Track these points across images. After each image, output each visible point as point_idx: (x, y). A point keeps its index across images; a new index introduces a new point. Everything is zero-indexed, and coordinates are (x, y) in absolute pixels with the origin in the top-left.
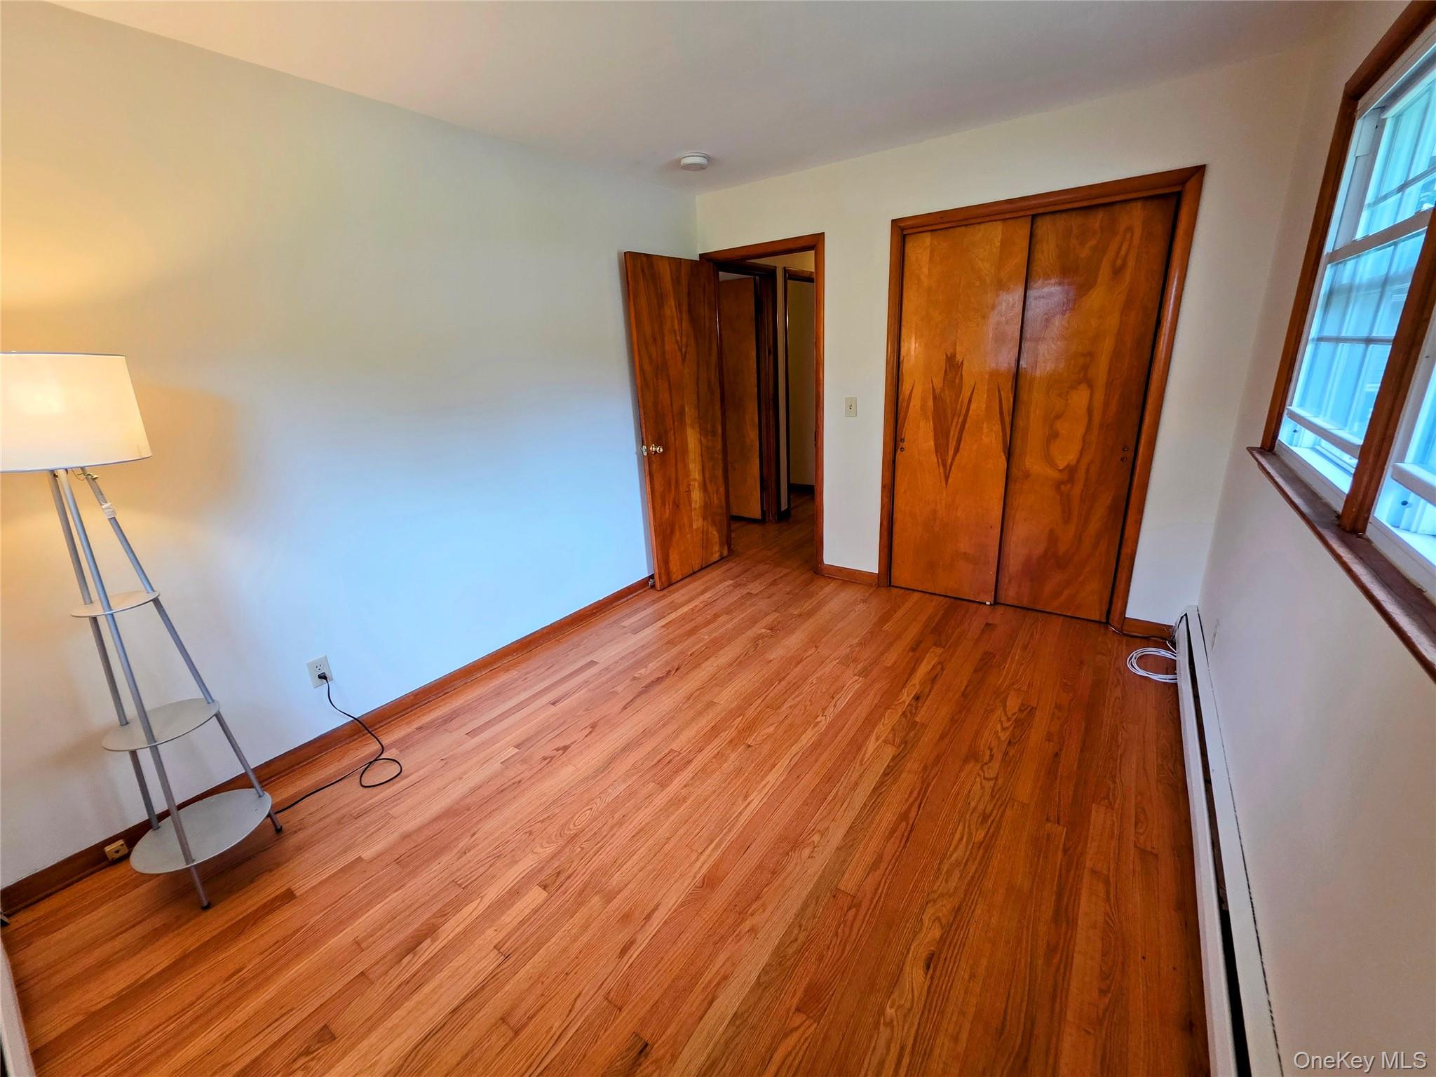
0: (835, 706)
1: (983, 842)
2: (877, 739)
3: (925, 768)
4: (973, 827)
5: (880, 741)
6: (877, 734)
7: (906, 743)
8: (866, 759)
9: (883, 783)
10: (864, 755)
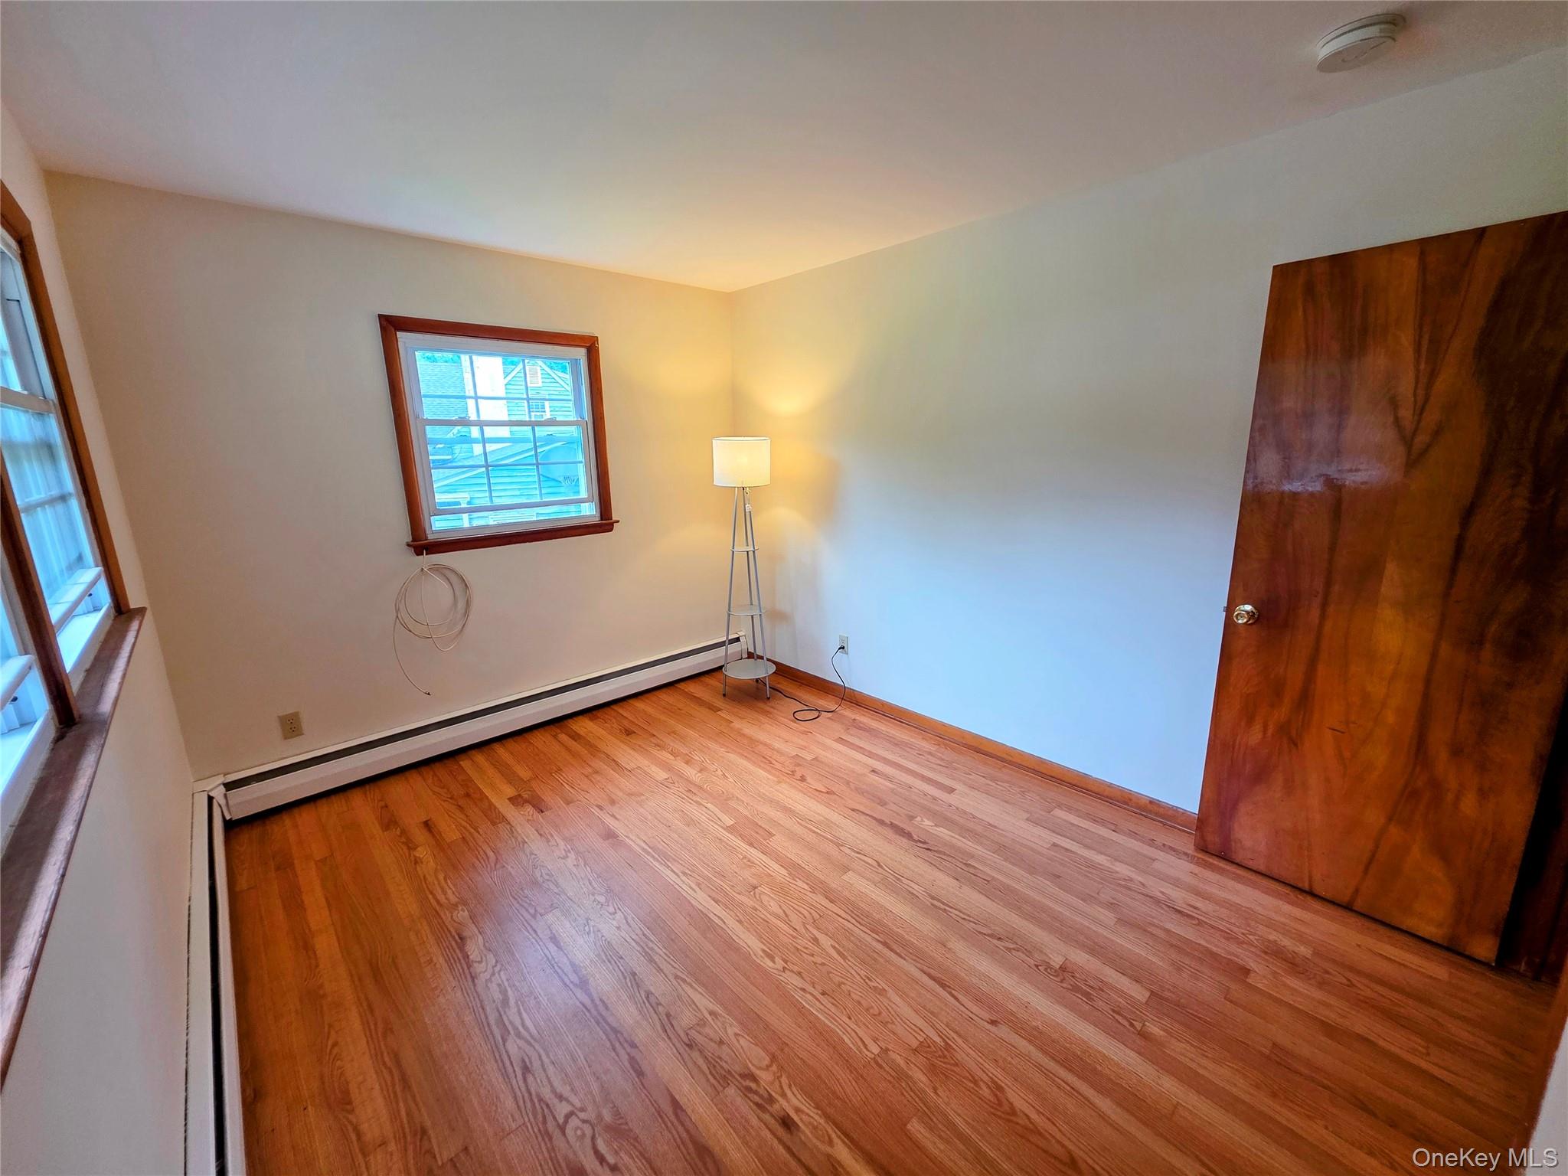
0: (803, 990)
1: (504, 1045)
2: (711, 1013)
3: (633, 1045)
4: (527, 1048)
5: (707, 1015)
6: (720, 1015)
7: (690, 1046)
8: (684, 986)
9: (638, 986)
10: (691, 986)
